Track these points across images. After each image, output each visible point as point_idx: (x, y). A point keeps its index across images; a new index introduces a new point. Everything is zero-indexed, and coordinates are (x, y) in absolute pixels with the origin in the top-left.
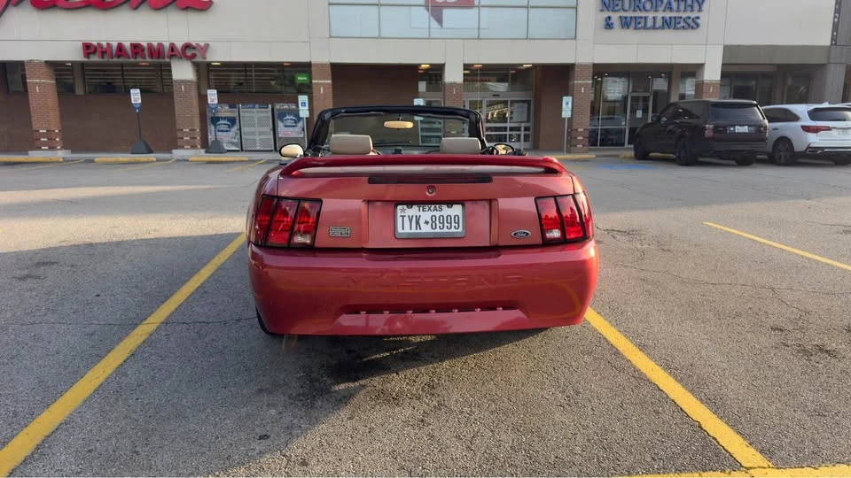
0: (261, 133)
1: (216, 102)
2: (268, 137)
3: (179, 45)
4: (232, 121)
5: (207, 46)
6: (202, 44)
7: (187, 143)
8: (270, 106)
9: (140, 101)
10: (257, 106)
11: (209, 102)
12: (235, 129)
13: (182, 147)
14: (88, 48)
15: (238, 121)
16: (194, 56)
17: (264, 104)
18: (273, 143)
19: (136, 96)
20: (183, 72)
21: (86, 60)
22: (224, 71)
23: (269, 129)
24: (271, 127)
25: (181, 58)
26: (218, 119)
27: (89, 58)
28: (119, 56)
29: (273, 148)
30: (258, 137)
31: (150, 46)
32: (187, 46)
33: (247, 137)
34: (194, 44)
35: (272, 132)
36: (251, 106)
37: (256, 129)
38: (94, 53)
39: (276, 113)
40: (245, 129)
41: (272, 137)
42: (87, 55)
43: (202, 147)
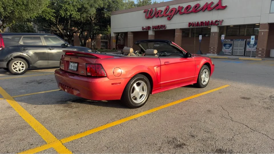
0: (240, 49)
1: (224, 39)
2: (242, 51)
3: (214, 21)
4: (231, 45)
5: (223, 21)
6: (221, 20)
7: (212, 52)
8: (245, 40)
9: (201, 39)
10: (240, 40)
11: (222, 39)
12: (231, 48)
13: (210, 53)
14: (190, 24)
15: (233, 45)
16: (218, 24)
17: (243, 39)
18: (243, 53)
19: (200, 37)
20: (214, 29)
21: (189, 27)
22: (235, 28)
23: (243, 48)
24: (244, 47)
25: (214, 25)
26: (226, 44)
27: (190, 27)
28: (197, 26)
29: (243, 55)
30: (238, 51)
31: (206, 22)
32: (216, 21)
33: (235, 51)
34: (218, 20)
35: (244, 49)
36: (238, 40)
37: (239, 48)
38: (191, 25)
39: (247, 42)
40: (234, 48)
41: (244, 50)
42: (189, 26)
43: (216, 53)
